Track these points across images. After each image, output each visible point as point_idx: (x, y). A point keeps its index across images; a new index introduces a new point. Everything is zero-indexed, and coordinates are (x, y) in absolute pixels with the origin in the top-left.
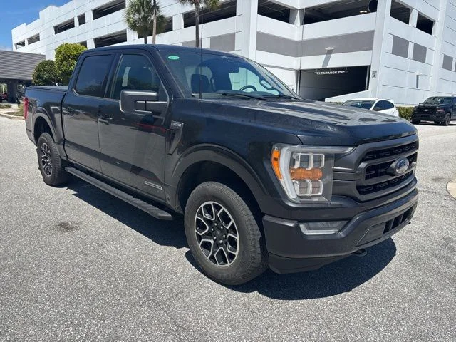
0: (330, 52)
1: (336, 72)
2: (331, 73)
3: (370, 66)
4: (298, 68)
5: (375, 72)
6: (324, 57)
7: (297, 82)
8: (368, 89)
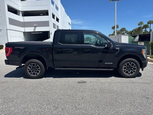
0: (35, 27)
1: (39, 33)
2: (37, 33)
3: (49, 31)
4: (24, 31)
5: (51, 33)
6: (34, 28)
7: (24, 36)
8: (50, 38)
